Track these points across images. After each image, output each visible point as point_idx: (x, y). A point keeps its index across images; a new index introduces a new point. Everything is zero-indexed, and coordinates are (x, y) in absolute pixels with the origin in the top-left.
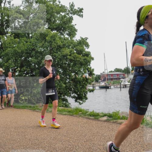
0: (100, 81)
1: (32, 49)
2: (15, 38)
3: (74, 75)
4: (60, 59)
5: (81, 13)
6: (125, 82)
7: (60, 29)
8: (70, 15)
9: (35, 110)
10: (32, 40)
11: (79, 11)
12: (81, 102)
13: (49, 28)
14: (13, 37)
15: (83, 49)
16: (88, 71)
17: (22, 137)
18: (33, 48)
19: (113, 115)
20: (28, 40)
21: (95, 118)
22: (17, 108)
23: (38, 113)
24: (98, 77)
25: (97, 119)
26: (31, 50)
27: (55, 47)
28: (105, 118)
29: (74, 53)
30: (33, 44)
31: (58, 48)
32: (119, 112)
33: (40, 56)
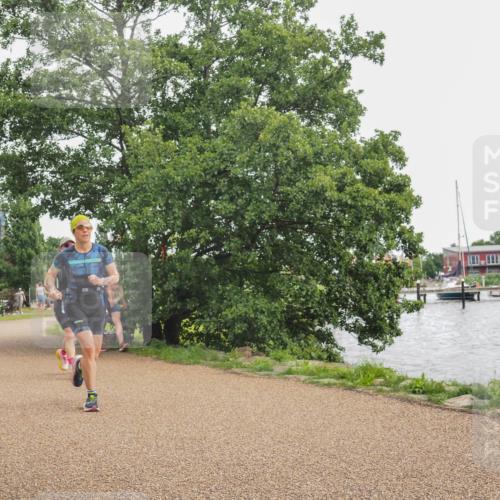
0: (442, 274)
1: (220, 173)
2: (166, 138)
3: (356, 253)
5: (379, 51)
7: (310, 107)
8: (342, 57)
9: (230, 368)
10: (218, 141)
11: (370, 43)
12: (379, 343)
13: (272, 102)
14: (160, 135)
15: (384, 169)
16: (404, 242)
17: (193, 455)
18: (222, 167)
19: (493, 390)
20: (206, 145)
21: (429, 400)
22: (174, 363)
23: (242, 379)
24: (434, 261)
25: (438, 404)
26: (216, 173)
27: (288, 164)
28: (464, 401)
29: (354, 181)
30: (222, 154)
31: (299, 165)
33: (242, 194)
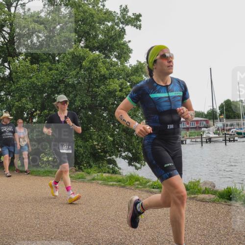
1: (60, 81)
2: (32, 63)
4: (105, 98)
5: (139, 23)
6: (209, 133)
7: (105, 49)
8: (121, 25)
10: (59, 66)
11: (135, 19)
12: (138, 165)
13: (86, 47)
14: (29, 62)
17: (44, 222)
18: (61, 78)
19: (190, 186)
20: (53, 66)
22: (36, 176)
26: (58, 81)
30: (61, 72)
31: (101, 79)
32: (199, 181)
33: (72, 92)
